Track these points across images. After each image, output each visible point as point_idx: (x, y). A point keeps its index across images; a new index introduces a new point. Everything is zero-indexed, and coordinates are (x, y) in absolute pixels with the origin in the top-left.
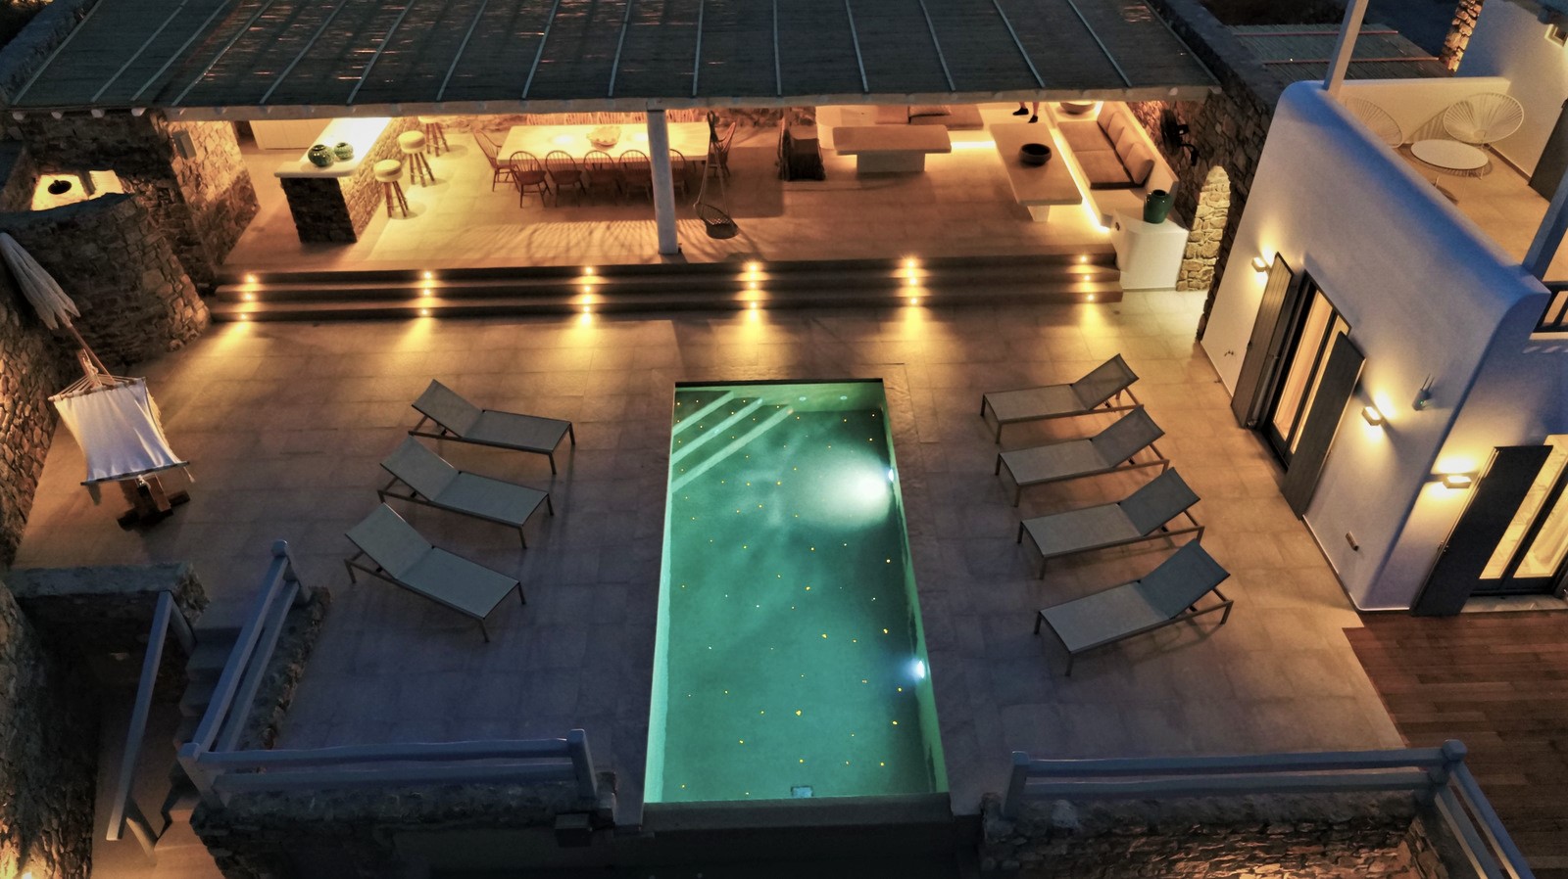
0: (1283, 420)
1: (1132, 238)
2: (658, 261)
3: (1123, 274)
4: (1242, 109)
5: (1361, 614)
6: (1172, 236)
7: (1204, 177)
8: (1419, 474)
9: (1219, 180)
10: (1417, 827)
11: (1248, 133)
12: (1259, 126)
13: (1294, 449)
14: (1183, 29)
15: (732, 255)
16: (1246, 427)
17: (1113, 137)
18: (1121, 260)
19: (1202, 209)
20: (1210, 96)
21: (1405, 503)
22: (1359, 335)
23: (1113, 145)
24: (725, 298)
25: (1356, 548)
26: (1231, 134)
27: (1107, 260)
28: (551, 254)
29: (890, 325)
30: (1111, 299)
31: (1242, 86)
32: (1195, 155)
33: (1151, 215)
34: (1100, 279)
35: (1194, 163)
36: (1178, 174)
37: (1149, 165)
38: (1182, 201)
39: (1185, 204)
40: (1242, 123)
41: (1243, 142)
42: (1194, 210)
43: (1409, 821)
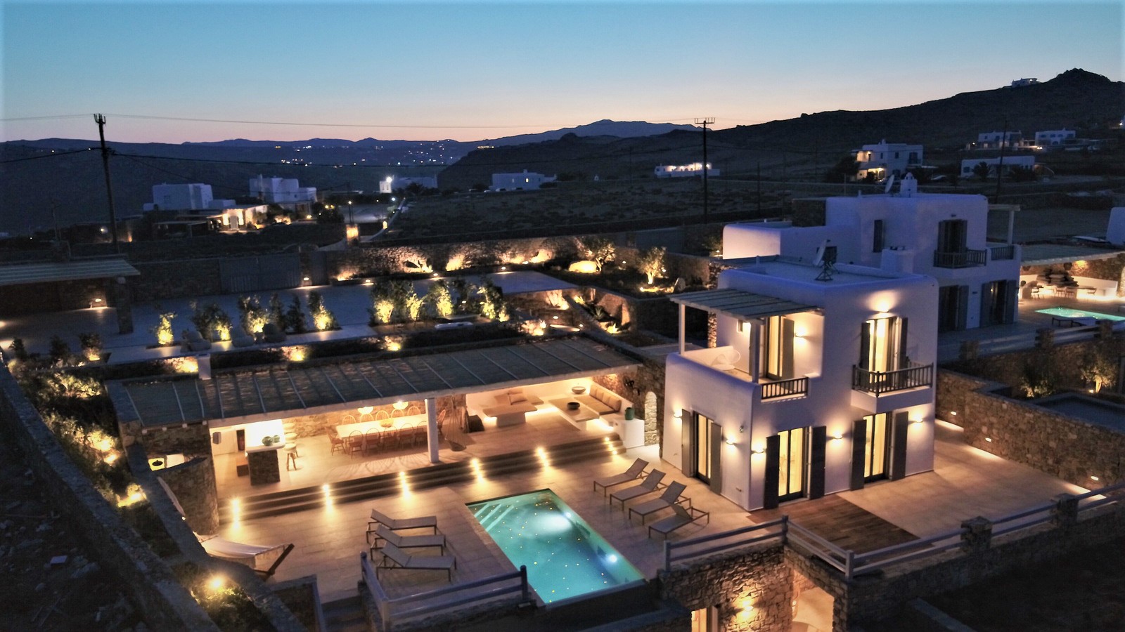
0: (702, 470)
1: (624, 427)
2: (432, 465)
3: (624, 442)
4: (653, 369)
5: (750, 512)
6: (638, 424)
7: (645, 398)
8: (748, 452)
9: (651, 397)
10: (786, 549)
11: (658, 376)
12: (661, 372)
13: (709, 476)
14: (620, 350)
15: (464, 459)
16: (690, 477)
17: (599, 397)
18: (621, 436)
19: (647, 411)
20: (639, 368)
21: (748, 465)
22: (716, 421)
23: (601, 401)
24: (465, 475)
25: (740, 491)
26: (652, 378)
27: (616, 438)
28: (381, 470)
29: (540, 473)
30: (623, 452)
31: (651, 361)
32: (639, 392)
33: (628, 417)
34: (616, 445)
35: (639, 394)
36: (633, 402)
37: (620, 402)
38: (637, 410)
39: (640, 412)
40: (654, 374)
41: (656, 379)
42: (644, 412)
43: (782, 548)
